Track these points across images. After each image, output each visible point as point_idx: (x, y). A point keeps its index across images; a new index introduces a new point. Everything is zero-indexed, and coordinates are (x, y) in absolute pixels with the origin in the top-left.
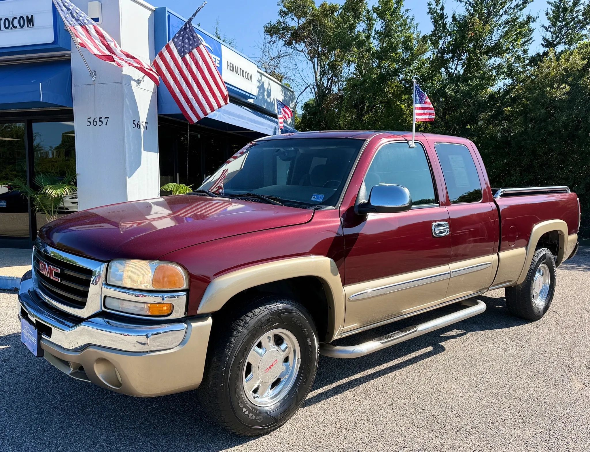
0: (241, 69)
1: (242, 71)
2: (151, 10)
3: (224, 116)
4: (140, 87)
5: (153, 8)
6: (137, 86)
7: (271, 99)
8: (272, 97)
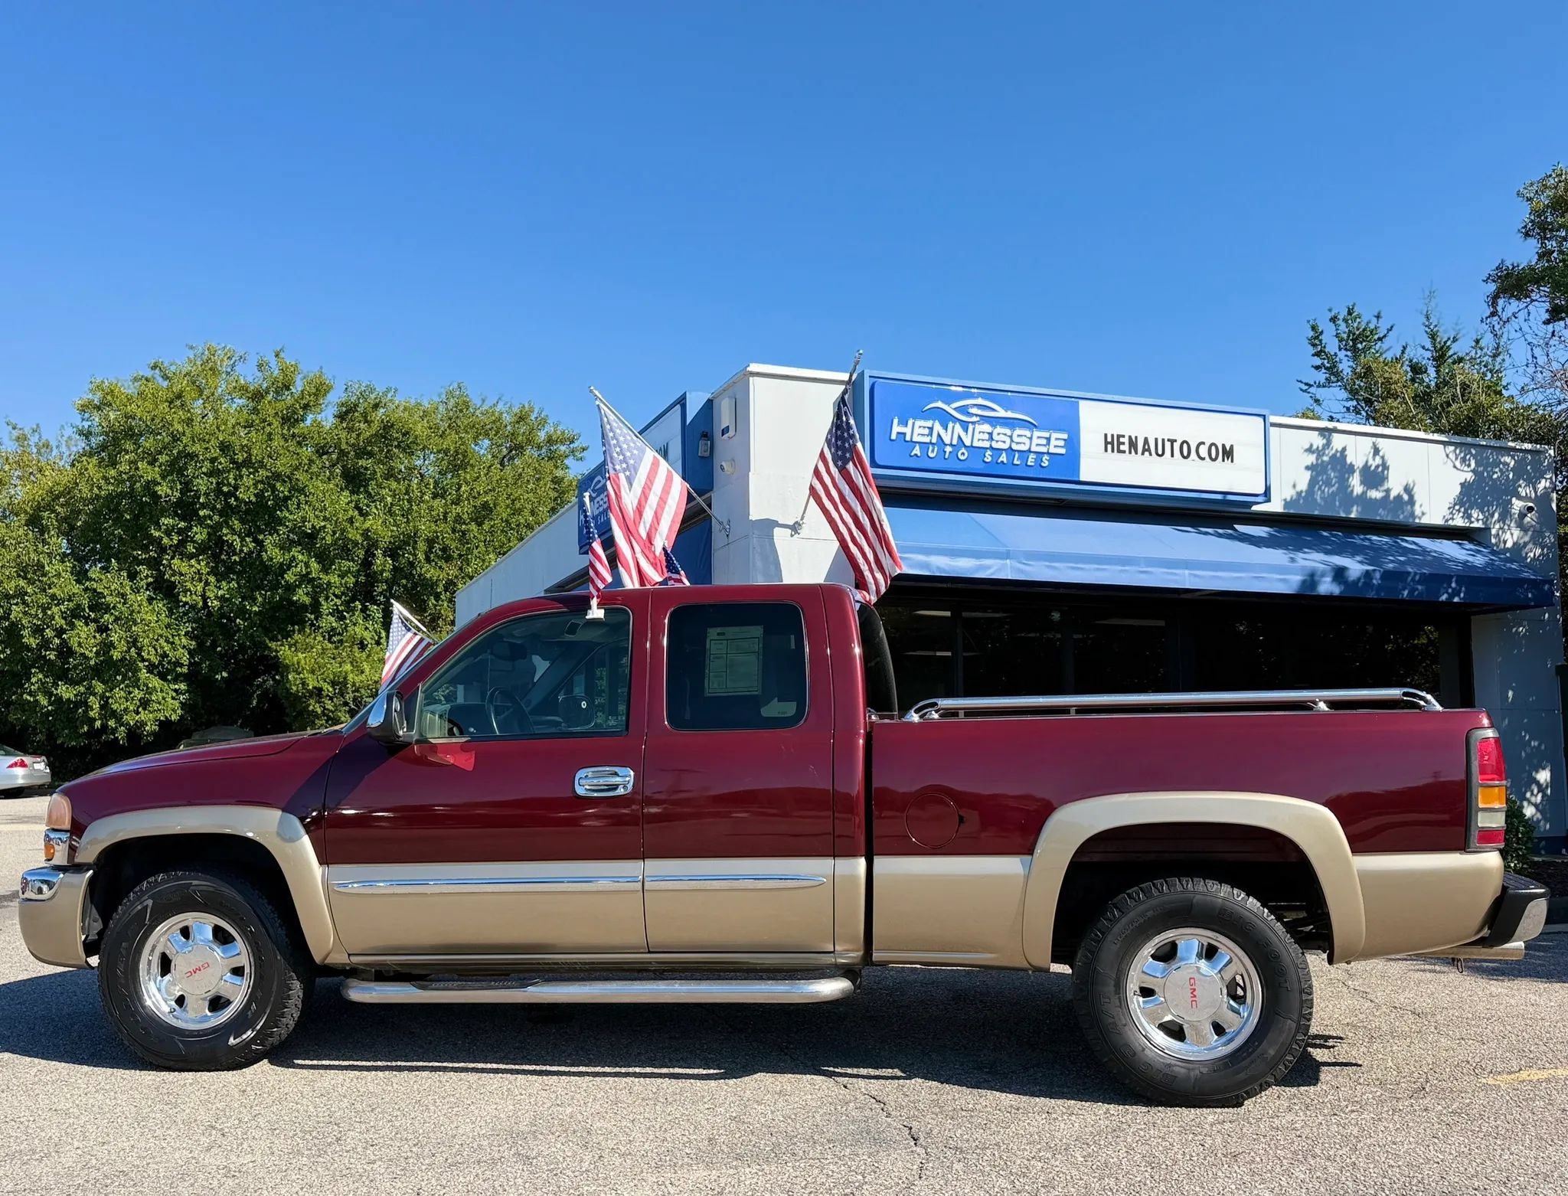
0: (1172, 441)
1: (1177, 446)
2: (841, 382)
3: (1027, 568)
4: (801, 536)
5: (845, 377)
6: (792, 536)
7: (1388, 491)
8: (1395, 485)
